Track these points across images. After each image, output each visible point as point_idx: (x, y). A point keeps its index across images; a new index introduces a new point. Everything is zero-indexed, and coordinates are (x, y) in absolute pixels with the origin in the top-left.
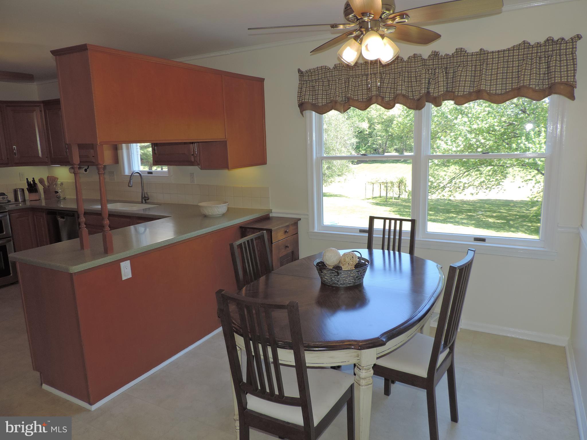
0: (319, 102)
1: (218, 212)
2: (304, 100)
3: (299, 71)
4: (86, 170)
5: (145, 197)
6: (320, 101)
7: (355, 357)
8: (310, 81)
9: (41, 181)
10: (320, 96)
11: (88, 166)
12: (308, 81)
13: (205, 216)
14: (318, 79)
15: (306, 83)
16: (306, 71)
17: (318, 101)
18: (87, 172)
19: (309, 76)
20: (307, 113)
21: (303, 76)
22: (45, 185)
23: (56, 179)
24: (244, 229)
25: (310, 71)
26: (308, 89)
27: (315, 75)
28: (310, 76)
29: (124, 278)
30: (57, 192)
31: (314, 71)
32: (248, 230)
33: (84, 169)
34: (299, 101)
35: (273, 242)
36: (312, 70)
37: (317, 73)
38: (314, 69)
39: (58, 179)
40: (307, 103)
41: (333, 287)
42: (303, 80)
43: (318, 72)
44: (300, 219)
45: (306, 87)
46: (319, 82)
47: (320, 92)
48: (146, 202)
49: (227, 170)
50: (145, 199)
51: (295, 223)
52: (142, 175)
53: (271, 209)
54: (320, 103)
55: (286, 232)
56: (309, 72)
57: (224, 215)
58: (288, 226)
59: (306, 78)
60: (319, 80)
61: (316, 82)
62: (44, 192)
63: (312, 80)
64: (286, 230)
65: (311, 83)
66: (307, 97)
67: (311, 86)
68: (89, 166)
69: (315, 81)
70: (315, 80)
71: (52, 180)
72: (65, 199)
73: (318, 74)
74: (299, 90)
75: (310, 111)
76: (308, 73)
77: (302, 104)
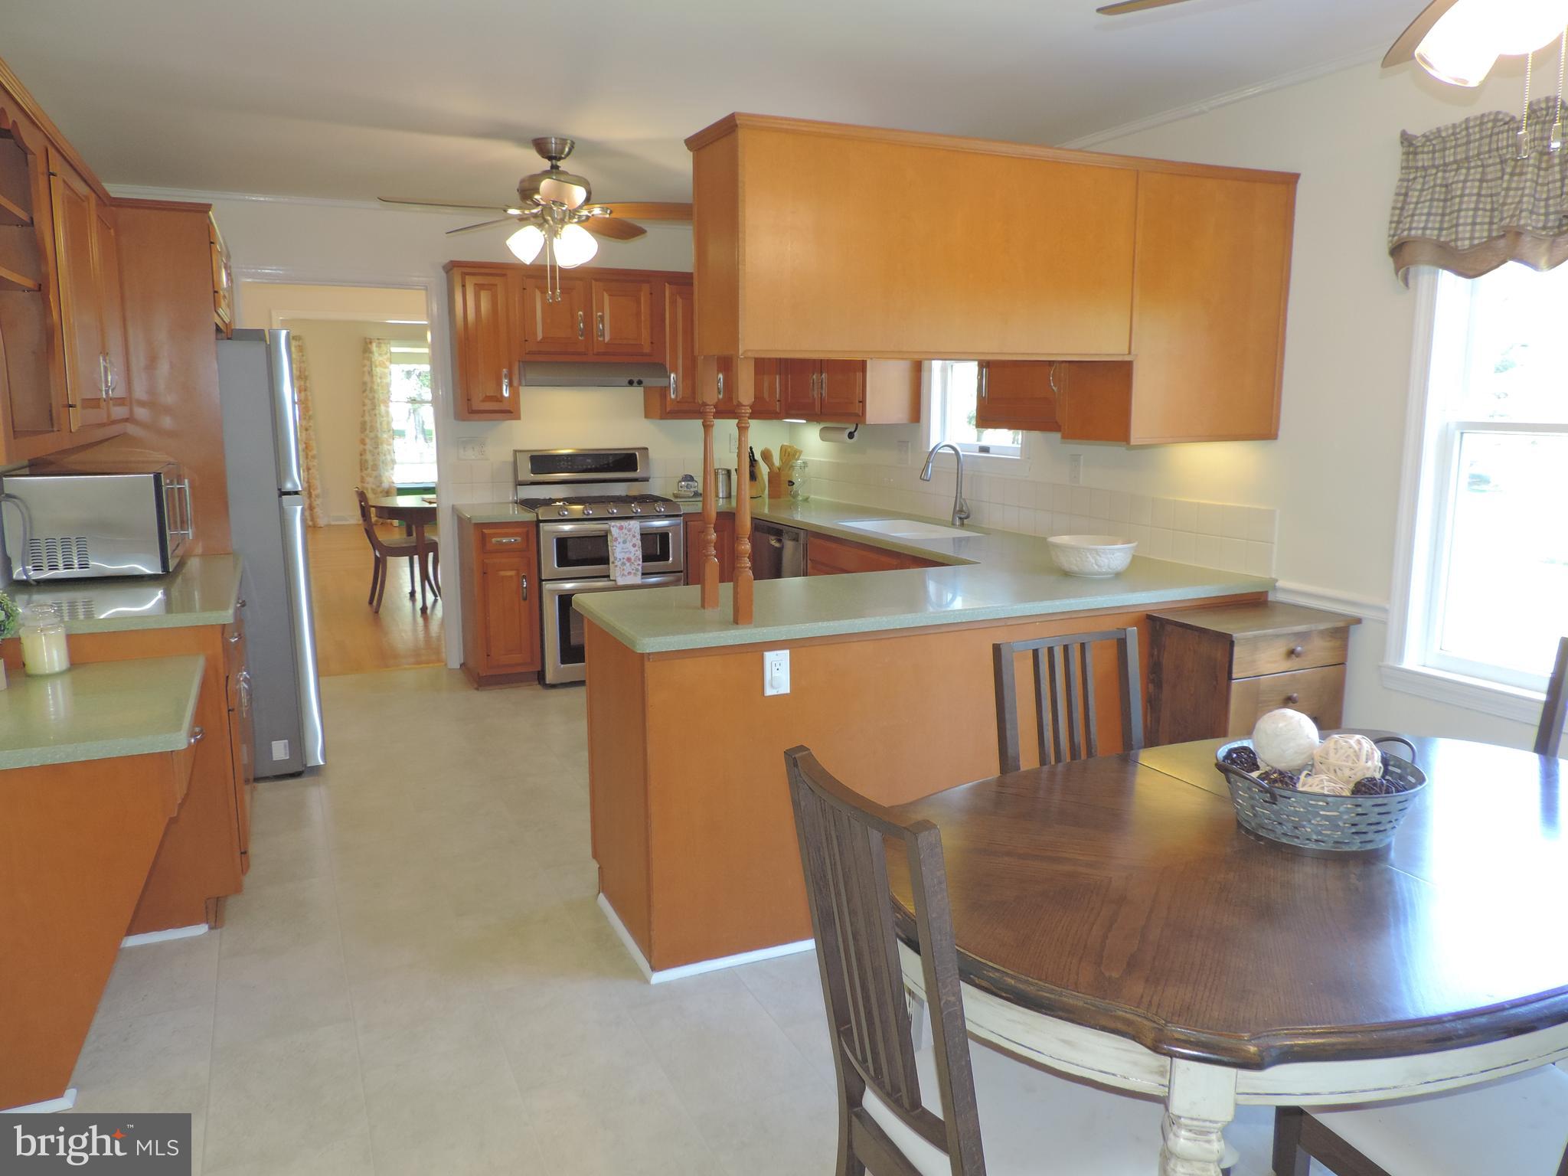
0: (1460, 236)
1: (1096, 567)
2: (1406, 233)
3: (1406, 139)
4: (851, 435)
5: (961, 511)
6: (1465, 231)
7: (1151, 1072)
8: (1437, 167)
9: (766, 456)
10: (1466, 217)
11: (857, 425)
12: (1429, 167)
13: (1067, 574)
14: (1467, 159)
15: (1425, 177)
16: (1424, 136)
17: (1457, 232)
18: (855, 438)
19: (1434, 152)
20: (1423, 274)
21: (1415, 153)
22: (773, 464)
23: (798, 454)
24: (1158, 623)
25: (1440, 136)
26: (1426, 195)
27: (1455, 147)
28: (1439, 151)
29: (769, 692)
30: (791, 483)
31: (1454, 134)
32: (1169, 628)
33: (847, 432)
34: (1394, 236)
35: (1234, 676)
36: (1447, 129)
37: (1465, 140)
38: (1454, 126)
39: (801, 452)
40: (1415, 241)
41: (1259, 838)
42: (1411, 168)
43: (1468, 135)
44: (1359, 621)
45: (1422, 190)
46: (1468, 169)
47: (1469, 203)
48: (962, 525)
49: (1124, 448)
50: (962, 516)
51: (1342, 631)
52: (961, 453)
53: (1274, 576)
54: (1463, 239)
55: (1291, 653)
56: (1436, 138)
57: (1118, 575)
58: (1303, 636)
59: (1424, 160)
60: (1469, 162)
61: (1457, 170)
62: (770, 481)
63: (1445, 165)
64: (1292, 646)
65: (1440, 174)
66: (1420, 222)
67: (1441, 186)
68: (859, 426)
69: (1455, 166)
70: (1455, 162)
71: (790, 454)
72: (806, 500)
73: (1468, 143)
74: (1396, 201)
75: (1433, 268)
76: (1431, 140)
77: (1403, 243)
